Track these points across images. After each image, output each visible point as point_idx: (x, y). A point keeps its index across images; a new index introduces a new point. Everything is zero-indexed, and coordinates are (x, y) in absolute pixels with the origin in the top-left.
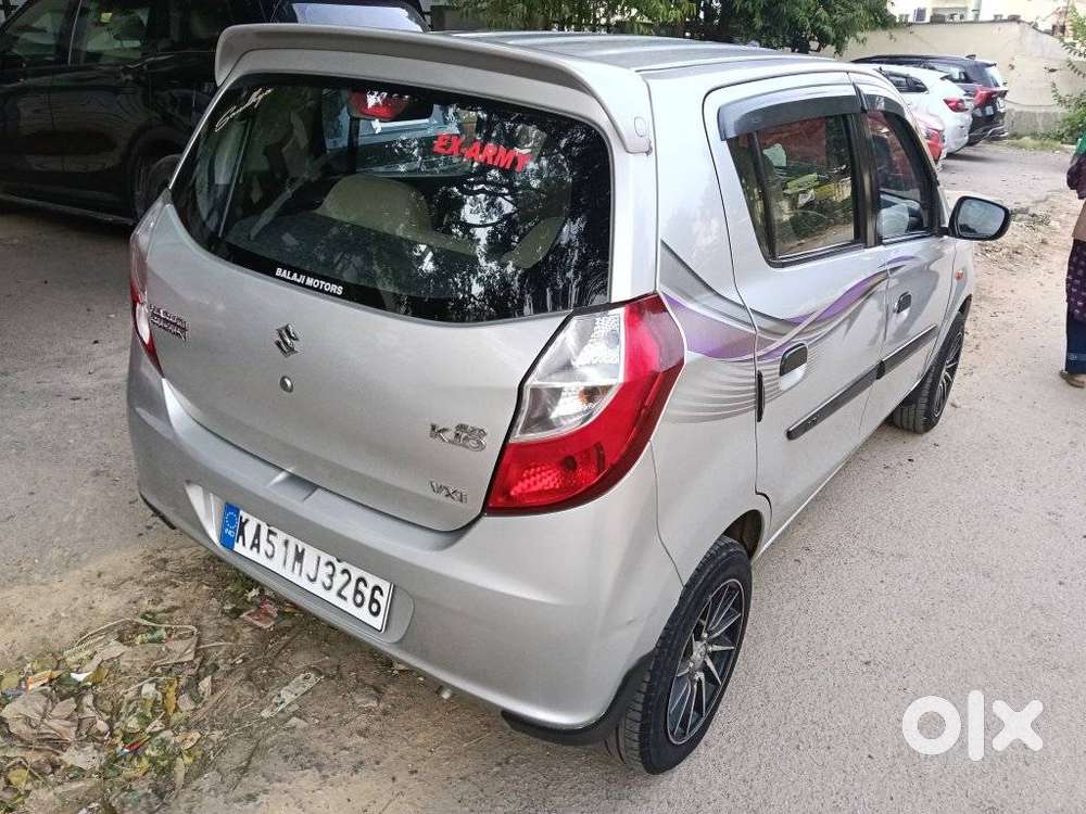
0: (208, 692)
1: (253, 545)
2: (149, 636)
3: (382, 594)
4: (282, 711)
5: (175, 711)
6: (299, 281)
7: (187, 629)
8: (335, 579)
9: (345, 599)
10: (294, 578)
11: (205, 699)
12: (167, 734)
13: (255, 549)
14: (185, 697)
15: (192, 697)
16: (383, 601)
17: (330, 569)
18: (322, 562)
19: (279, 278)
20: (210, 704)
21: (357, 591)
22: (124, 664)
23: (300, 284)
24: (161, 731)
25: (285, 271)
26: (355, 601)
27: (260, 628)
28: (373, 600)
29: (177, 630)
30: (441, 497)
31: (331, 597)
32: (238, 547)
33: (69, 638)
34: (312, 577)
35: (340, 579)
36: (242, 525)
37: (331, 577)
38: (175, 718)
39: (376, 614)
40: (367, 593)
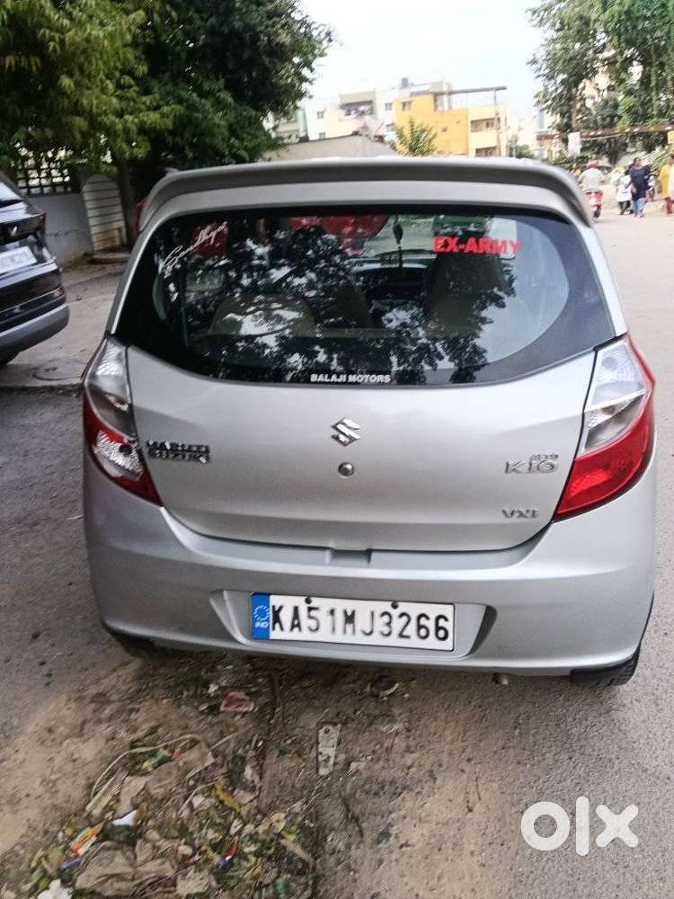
0: (256, 778)
1: (293, 627)
2: (154, 761)
3: (446, 620)
4: (335, 764)
5: (240, 807)
6: (340, 380)
7: (184, 740)
8: (393, 625)
9: (408, 637)
10: (348, 639)
11: (258, 786)
12: (249, 828)
13: (296, 629)
14: (239, 793)
15: (245, 789)
16: (449, 625)
17: (386, 618)
18: (377, 615)
19: (316, 383)
20: (265, 788)
21: (420, 627)
22: (157, 792)
23: (342, 383)
24: (242, 829)
25: (321, 376)
26: (419, 635)
27: (246, 713)
28: (438, 628)
29: (176, 744)
30: (514, 519)
31: (394, 640)
32: (274, 635)
33: (78, 794)
34: (368, 631)
35: (398, 624)
36: (276, 614)
37: (389, 624)
38: (244, 812)
39: (445, 638)
40: (431, 625)
